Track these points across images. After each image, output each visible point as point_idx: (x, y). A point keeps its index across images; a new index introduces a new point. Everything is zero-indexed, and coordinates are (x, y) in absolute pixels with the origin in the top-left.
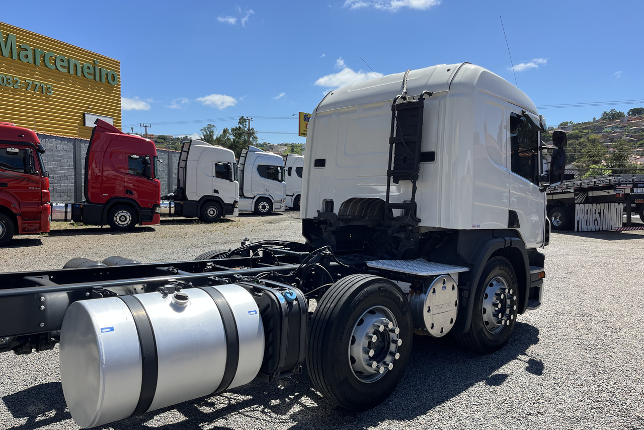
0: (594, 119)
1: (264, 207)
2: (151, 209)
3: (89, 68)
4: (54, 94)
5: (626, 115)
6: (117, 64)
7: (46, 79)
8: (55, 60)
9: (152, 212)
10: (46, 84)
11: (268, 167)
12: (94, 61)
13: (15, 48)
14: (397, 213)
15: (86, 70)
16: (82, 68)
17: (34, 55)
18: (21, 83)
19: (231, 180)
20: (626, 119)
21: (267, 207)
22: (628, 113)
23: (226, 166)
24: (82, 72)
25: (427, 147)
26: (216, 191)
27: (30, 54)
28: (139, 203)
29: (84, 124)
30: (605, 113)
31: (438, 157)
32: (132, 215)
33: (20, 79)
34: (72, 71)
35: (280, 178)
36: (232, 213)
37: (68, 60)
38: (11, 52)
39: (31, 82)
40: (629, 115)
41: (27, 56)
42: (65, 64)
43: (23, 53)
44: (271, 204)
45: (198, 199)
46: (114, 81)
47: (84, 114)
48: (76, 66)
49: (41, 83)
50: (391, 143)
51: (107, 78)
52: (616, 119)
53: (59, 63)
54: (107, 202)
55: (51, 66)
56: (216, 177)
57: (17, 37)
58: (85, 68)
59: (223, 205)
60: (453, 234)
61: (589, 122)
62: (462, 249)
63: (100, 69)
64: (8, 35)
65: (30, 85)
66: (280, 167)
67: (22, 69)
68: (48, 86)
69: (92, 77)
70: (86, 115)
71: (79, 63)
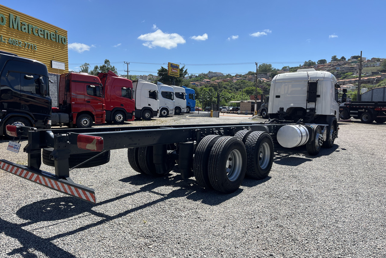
0: (300, 65)
1: (164, 113)
2: (131, 113)
3: (53, 35)
4: (38, 50)
5: (317, 64)
6: (66, 32)
7: (34, 41)
8: (38, 31)
9: (132, 115)
10: (34, 44)
11: (166, 92)
12: (56, 31)
13: (19, 24)
14: (308, 111)
15: (52, 36)
16: (50, 35)
17: (28, 28)
18: (22, 44)
19: (156, 100)
20: (317, 65)
21: (166, 113)
22: (318, 62)
23: (154, 92)
24: (50, 37)
25: (318, 94)
26: (149, 105)
27: (26, 27)
28: (126, 111)
29: (51, 67)
30: (306, 62)
31: (321, 96)
32: (123, 116)
33: (22, 41)
34: (46, 37)
35: (172, 99)
36: (156, 115)
37: (44, 31)
38: (18, 26)
39: (27, 43)
40: (318, 63)
41: (25, 29)
42: (42, 33)
43: (23, 27)
44: (168, 111)
45: (141, 109)
46: (65, 42)
47: (51, 61)
48: (47, 34)
49: (31, 43)
50: (307, 92)
51: (62, 41)
52: (312, 66)
53: (39, 32)
54: (113, 110)
55: (37, 34)
56: (149, 98)
57: (20, 18)
58: (52, 35)
59: (153, 112)
60: (325, 116)
61: (297, 67)
62: (328, 120)
63: (58, 35)
64: (16, 17)
65: (26, 45)
66: (172, 92)
67: (23, 36)
68: (35, 45)
69: (55, 40)
70: (53, 62)
71: (49, 32)
